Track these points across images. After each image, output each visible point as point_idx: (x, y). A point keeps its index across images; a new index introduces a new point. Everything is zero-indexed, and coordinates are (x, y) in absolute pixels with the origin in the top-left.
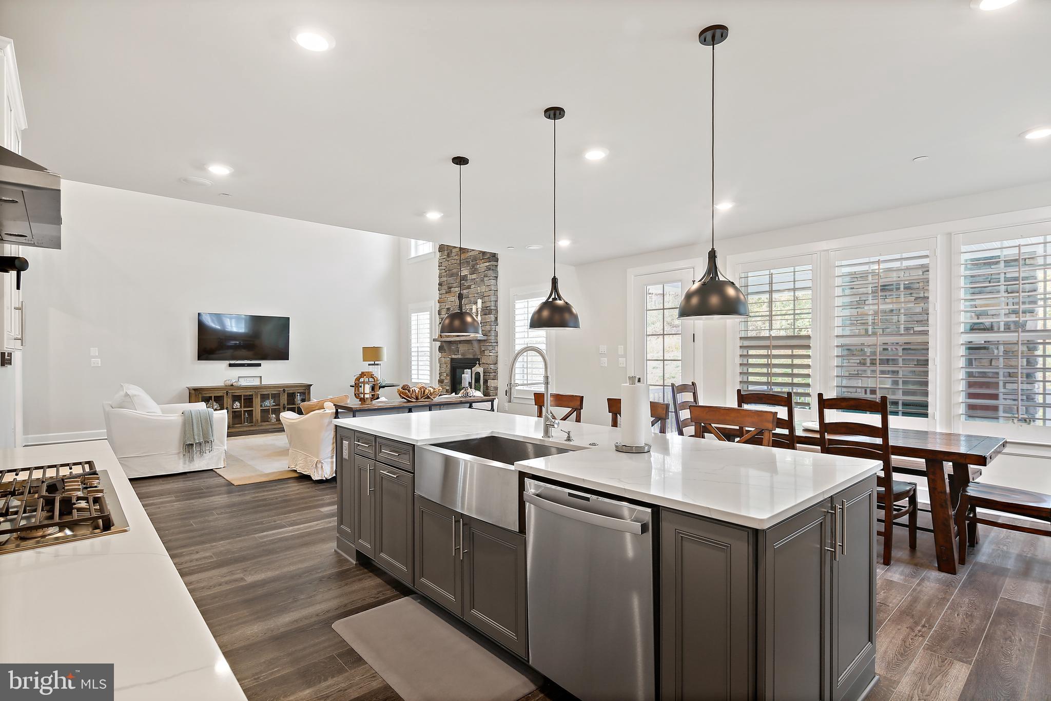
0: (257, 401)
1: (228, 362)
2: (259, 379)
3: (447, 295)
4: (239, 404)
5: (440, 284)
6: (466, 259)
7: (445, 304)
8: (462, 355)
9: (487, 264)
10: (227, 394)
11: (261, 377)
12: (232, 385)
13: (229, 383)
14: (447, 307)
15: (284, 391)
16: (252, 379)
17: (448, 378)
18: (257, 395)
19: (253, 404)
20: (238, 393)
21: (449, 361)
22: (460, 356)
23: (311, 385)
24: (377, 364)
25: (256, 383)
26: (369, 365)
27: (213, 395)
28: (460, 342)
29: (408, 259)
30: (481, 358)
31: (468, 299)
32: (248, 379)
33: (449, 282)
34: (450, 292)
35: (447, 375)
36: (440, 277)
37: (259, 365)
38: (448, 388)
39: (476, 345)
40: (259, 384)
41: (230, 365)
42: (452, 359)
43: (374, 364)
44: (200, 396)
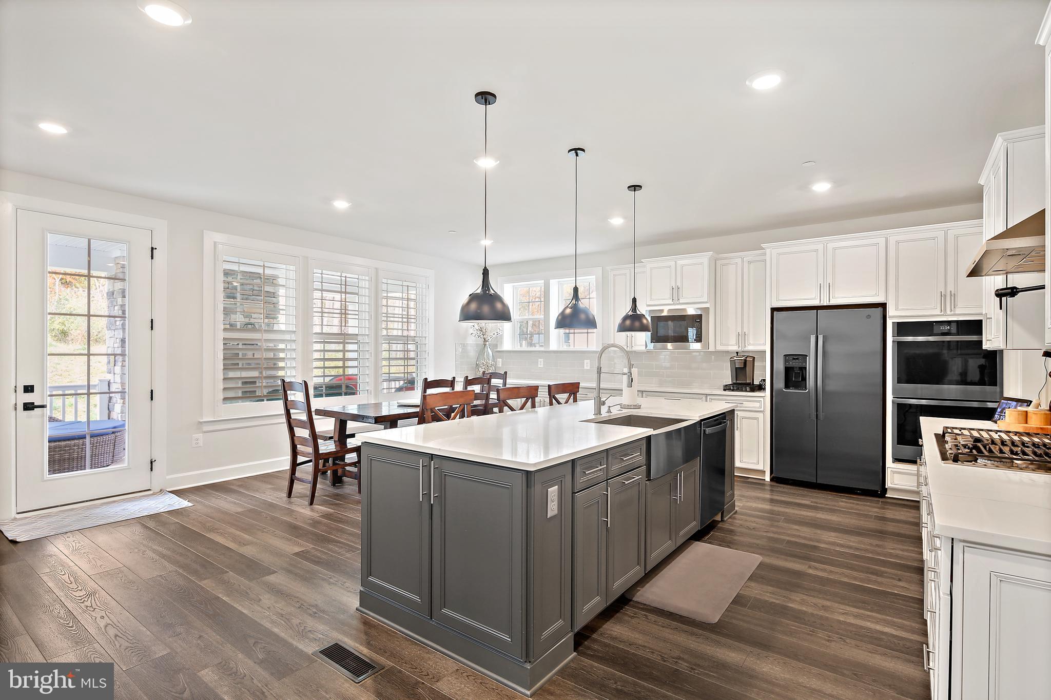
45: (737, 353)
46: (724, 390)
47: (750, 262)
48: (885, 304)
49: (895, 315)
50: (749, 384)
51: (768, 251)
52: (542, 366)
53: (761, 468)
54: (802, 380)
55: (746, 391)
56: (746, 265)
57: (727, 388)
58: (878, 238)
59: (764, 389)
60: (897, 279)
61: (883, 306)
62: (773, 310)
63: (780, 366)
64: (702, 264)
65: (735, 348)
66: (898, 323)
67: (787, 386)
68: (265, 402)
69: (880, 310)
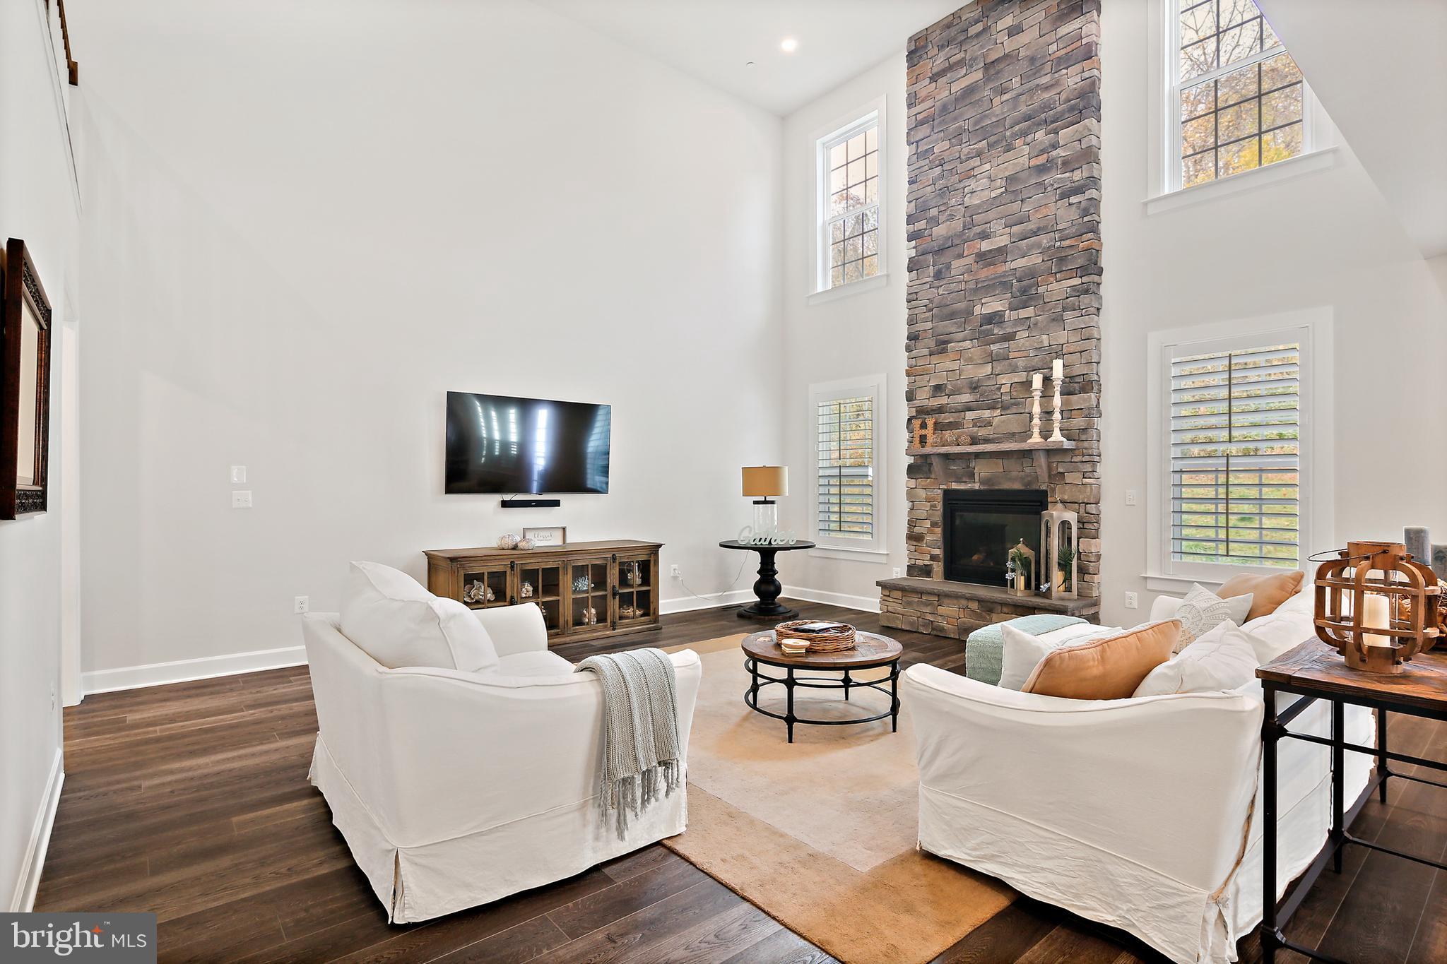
0: (566, 580)
1: (498, 498)
2: (560, 533)
3: (934, 359)
4: (530, 588)
5: (913, 337)
6: (999, 277)
7: (927, 377)
8: (981, 483)
9: (1077, 281)
10: (512, 568)
11: (564, 529)
12: (515, 548)
13: (509, 543)
14: (933, 383)
15: (614, 558)
16: (547, 533)
17: (939, 531)
18: (565, 568)
19: (558, 590)
20: (533, 564)
21: (941, 495)
22: (977, 486)
23: (660, 546)
24: (772, 502)
25: (554, 541)
26: (756, 503)
27: (485, 570)
28: (977, 455)
29: (808, 297)
30: (1053, 490)
31: (1006, 362)
32: (542, 533)
33: (940, 330)
34: (944, 351)
35: (934, 525)
36: (911, 322)
37: (556, 503)
38: (937, 551)
39: (1042, 460)
40: (560, 542)
41: (505, 504)
42: (947, 494)
43: (765, 502)
44: (462, 573)
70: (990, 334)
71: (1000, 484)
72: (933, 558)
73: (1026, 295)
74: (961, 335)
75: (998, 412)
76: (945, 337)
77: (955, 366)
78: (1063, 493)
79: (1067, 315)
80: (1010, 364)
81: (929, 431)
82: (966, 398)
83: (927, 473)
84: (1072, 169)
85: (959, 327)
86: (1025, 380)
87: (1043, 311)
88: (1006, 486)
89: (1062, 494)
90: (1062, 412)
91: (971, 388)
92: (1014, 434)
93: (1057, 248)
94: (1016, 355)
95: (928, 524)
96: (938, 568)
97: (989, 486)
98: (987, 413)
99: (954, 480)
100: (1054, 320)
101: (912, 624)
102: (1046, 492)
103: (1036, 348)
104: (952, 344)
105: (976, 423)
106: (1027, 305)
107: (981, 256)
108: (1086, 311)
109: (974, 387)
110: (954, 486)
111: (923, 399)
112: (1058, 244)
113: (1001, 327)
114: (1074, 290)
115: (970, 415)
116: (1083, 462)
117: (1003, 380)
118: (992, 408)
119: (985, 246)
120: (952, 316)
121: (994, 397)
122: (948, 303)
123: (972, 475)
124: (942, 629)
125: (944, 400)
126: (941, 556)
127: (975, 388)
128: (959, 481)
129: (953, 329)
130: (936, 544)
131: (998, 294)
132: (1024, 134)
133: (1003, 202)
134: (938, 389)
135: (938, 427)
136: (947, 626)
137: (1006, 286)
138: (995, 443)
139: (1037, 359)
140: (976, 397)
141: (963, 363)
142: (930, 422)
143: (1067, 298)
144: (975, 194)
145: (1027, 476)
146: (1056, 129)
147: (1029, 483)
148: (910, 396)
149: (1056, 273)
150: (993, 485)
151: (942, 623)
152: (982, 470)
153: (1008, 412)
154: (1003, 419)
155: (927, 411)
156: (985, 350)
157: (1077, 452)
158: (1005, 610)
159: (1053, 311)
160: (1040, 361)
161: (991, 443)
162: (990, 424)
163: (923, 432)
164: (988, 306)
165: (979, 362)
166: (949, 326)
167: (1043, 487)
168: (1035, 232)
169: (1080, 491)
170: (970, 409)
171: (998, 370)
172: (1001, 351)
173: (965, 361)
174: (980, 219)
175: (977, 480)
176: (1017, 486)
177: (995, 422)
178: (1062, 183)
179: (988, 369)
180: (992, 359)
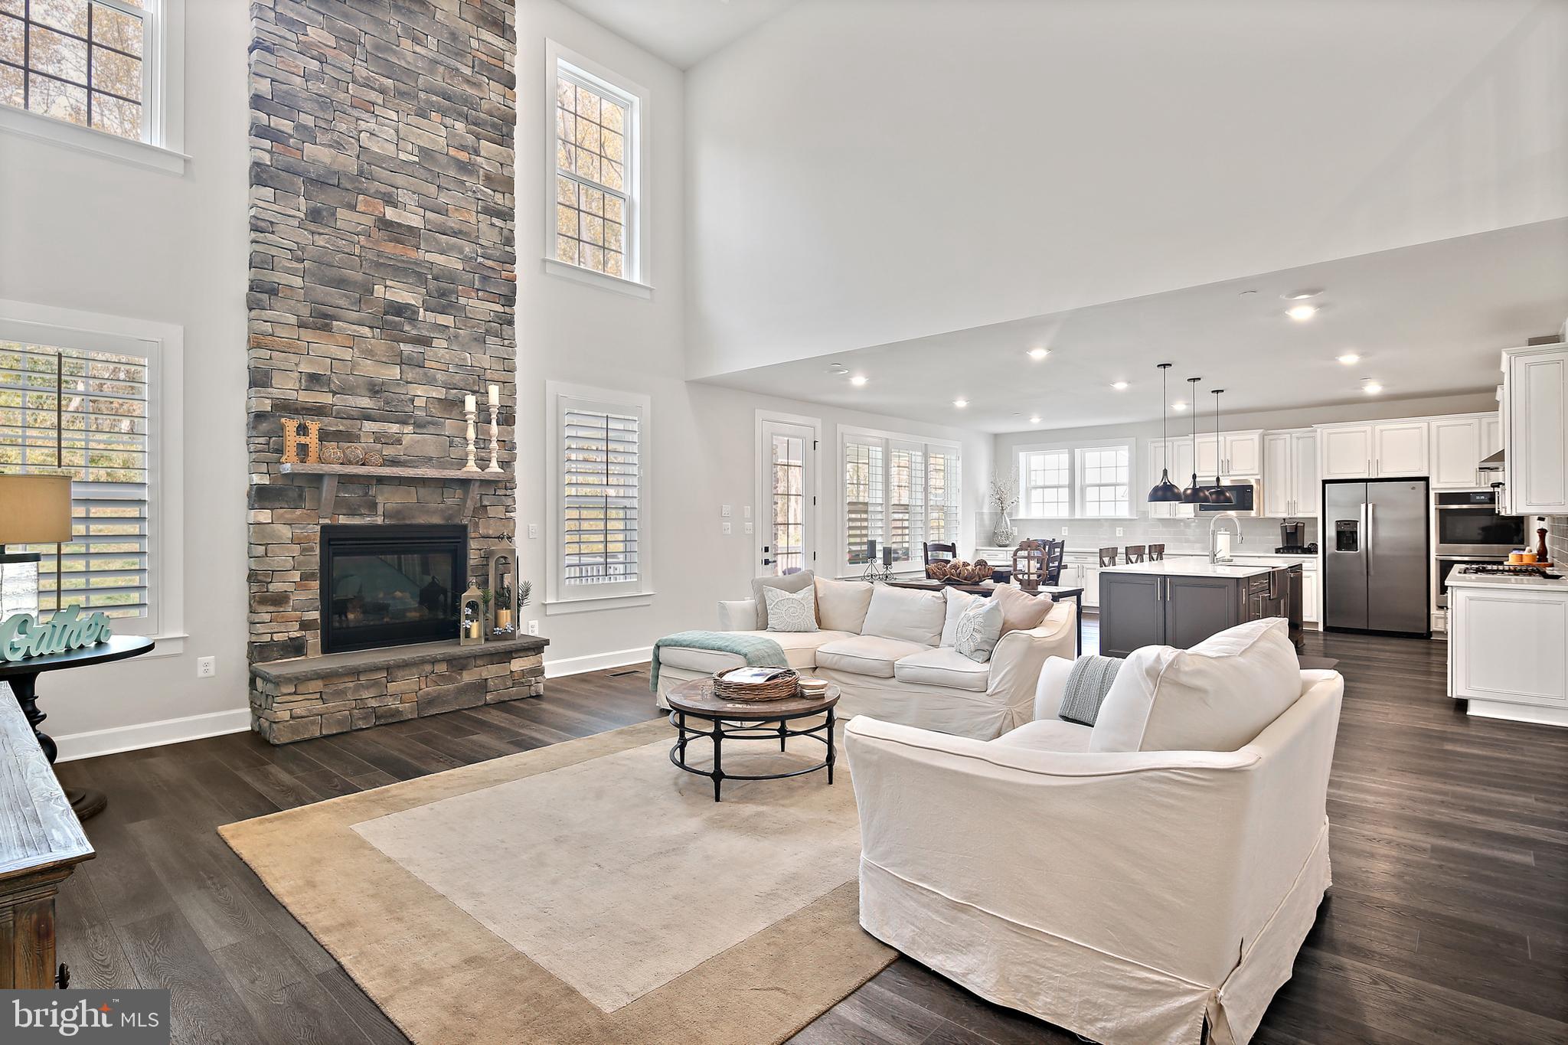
3: (307, 335)
5: (262, 293)
6: (410, 263)
7: (295, 358)
8: (384, 516)
9: (497, 308)
14: (306, 368)
21: (319, 533)
22: (379, 520)
30: (476, 525)
31: (420, 370)
33: (318, 297)
35: (306, 577)
38: (311, 616)
42: (328, 531)
45: (1284, 519)
46: (1276, 553)
47: (1298, 438)
48: (1428, 478)
49: (1437, 486)
50: (1300, 548)
51: (1319, 430)
52: (1066, 534)
53: (1315, 621)
54: (1353, 542)
55: (1297, 553)
56: (1294, 441)
57: (1278, 551)
58: (1421, 423)
59: (1316, 552)
60: (1438, 458)
61: (1426, 479)
62: (1325, 482)
63: (1332, 532)
64: (1252, 439)
65: (1285, 515)
66: (1440, 494)
67: (1339, 548)
68: (861, 564)
69: (1423, 483)
70: (398, 328)
71: (413, 518)
72: (305, 625)
73: (443, 299)
74: (354, 315)
75: (409, 429)
76: (330, 311)
77: (347, 355)
78: (488, 528)
79: (490, 340)
80: (425, 374)
81: (312, 440)
82: (365, 402)
83: (294, 500)
84: (495, 189)
85: (354, 304)
86: (443, 397)
87: (465, 326)
88: (422, 520)
89: (486, 528)
90: (476, 443)
91: (370, 390)
92: (431, 459)
93: (479, 263)
94: (434, 365)
95: (296, 576)
96: (314, 639)
97: (398, 520)
98: (395, 428)
99: (344, 511)
100: (476, 339)
101: (340, 722)
102: (465, 527)
103: (457, 365)
104: (341, 323)
105: (379, 438)
106: (447, 311)
107: (384, 224)
108: (511, 343)
109: (375, 389)
110: (343, 520)
111: (286, 387)
112: (480, 260)
113: (415, 326)
114: (497, 317)
115: (369, 426)
116: (506, 495)
117: (419, 391)
118: (404, 423)
119: (390, 214)
120: (340, 283)
121: (406, 410)
122: (336, 264)
123: (373, 506)
124: (397, 712)
125: (327, 399)
126: (319, 621)
127: (377, 392)
128: (352, 513)
129: (342, 302)
130: (312, 603)
131: (410, 284)
132: (443, 111)
133: (416, 175)
134: (314, 380)
135: (324, 436)
136: (401, 707)
137: (421, 278)
138: (406, 466)
139: (458, 377)
140: (379, 404)
141: (357, 354)
142: (314, 427)
143: (490, 321)
144: (374, 137)
145: (449, 509)
146: (478, 134)
147: (450, 517)
148: (259, 379)
149: (478, 290)
150: (404, 519)
151: (393, 704)
152: (388, 500)
153: (425, 431)
154: (417, 439)
155: (297, 409)
156: (393, 347)
157: (500, 485)
158: (479, 662)
159: (475, 329)
160: (462, 380)
161: (401, 466)
162: (399, 442)
163: (303, 440)
164: (395, 292)
165: (384, 360)
166: (336, 297)
167: (465, 522)
168: (455, 233)
169: (504, 525)
170: (369, 418)
171: (410, 376)
172: (415, 355)
173: (362, 352)
174: (384, 175)
175: (380, 511)
176: (436, 520)
177: (406, 440)
178: (484, 196)
179: (395, 372)
180: (402, 361)
